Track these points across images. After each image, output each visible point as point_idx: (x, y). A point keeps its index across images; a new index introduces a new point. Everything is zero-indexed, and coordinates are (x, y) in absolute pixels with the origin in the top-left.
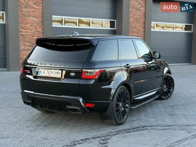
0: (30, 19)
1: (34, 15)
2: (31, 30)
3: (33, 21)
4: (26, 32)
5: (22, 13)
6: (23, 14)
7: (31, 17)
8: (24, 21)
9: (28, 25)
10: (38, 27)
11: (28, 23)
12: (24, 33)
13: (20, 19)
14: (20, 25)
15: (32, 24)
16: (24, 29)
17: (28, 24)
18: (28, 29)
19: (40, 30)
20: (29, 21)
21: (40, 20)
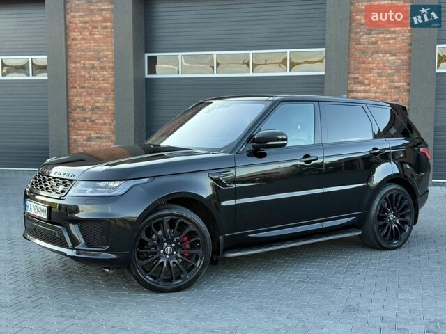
0: (378, 59)
1: (388, 49)
2: (378, 85)
3: (384, 63)
4: (365, 91)
5: (358, 47)
6: (360, 50)
7: (381, 55)
8: (363, 65)
9: (372, 75)
10: (396, 77)
11: (371, 70)
12: (359, 95)
13: (352, 62)
14: (351, 76)
15: (383, 69)
16: (362, 83)
17: (371, 73)
18: (372, 85)
19: (401, 83)
20: (374, 65)
21: (402, 60)
